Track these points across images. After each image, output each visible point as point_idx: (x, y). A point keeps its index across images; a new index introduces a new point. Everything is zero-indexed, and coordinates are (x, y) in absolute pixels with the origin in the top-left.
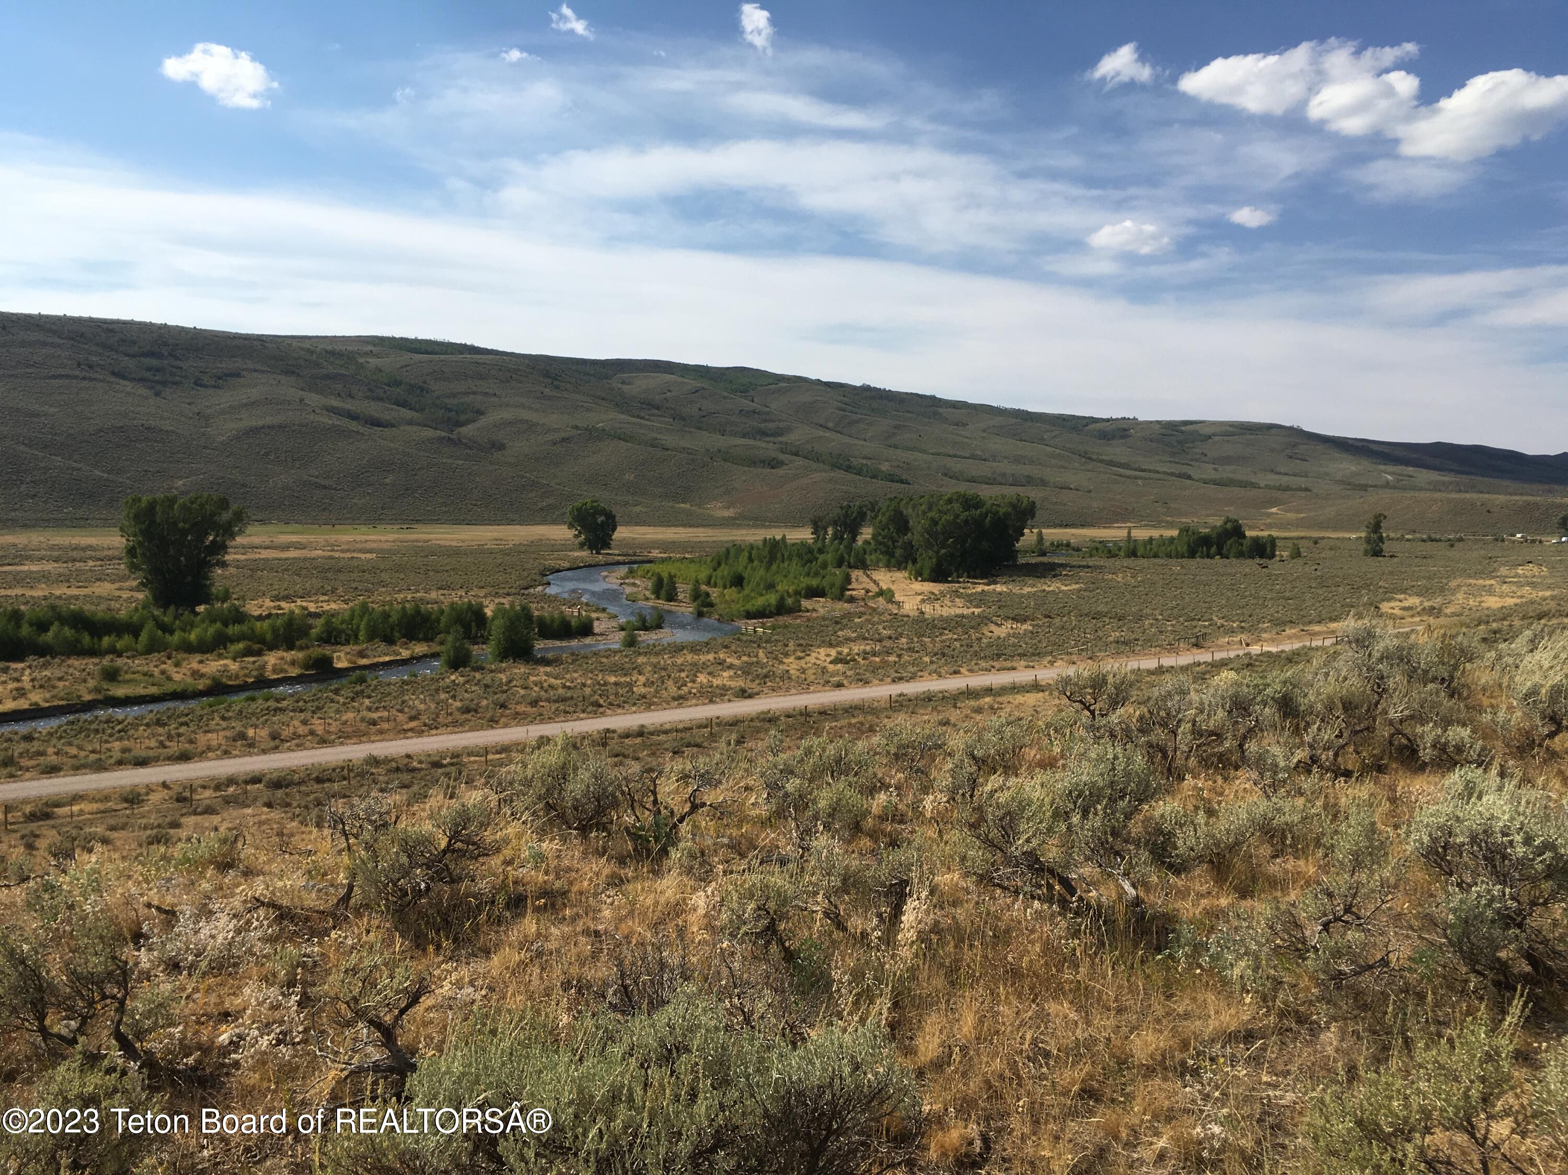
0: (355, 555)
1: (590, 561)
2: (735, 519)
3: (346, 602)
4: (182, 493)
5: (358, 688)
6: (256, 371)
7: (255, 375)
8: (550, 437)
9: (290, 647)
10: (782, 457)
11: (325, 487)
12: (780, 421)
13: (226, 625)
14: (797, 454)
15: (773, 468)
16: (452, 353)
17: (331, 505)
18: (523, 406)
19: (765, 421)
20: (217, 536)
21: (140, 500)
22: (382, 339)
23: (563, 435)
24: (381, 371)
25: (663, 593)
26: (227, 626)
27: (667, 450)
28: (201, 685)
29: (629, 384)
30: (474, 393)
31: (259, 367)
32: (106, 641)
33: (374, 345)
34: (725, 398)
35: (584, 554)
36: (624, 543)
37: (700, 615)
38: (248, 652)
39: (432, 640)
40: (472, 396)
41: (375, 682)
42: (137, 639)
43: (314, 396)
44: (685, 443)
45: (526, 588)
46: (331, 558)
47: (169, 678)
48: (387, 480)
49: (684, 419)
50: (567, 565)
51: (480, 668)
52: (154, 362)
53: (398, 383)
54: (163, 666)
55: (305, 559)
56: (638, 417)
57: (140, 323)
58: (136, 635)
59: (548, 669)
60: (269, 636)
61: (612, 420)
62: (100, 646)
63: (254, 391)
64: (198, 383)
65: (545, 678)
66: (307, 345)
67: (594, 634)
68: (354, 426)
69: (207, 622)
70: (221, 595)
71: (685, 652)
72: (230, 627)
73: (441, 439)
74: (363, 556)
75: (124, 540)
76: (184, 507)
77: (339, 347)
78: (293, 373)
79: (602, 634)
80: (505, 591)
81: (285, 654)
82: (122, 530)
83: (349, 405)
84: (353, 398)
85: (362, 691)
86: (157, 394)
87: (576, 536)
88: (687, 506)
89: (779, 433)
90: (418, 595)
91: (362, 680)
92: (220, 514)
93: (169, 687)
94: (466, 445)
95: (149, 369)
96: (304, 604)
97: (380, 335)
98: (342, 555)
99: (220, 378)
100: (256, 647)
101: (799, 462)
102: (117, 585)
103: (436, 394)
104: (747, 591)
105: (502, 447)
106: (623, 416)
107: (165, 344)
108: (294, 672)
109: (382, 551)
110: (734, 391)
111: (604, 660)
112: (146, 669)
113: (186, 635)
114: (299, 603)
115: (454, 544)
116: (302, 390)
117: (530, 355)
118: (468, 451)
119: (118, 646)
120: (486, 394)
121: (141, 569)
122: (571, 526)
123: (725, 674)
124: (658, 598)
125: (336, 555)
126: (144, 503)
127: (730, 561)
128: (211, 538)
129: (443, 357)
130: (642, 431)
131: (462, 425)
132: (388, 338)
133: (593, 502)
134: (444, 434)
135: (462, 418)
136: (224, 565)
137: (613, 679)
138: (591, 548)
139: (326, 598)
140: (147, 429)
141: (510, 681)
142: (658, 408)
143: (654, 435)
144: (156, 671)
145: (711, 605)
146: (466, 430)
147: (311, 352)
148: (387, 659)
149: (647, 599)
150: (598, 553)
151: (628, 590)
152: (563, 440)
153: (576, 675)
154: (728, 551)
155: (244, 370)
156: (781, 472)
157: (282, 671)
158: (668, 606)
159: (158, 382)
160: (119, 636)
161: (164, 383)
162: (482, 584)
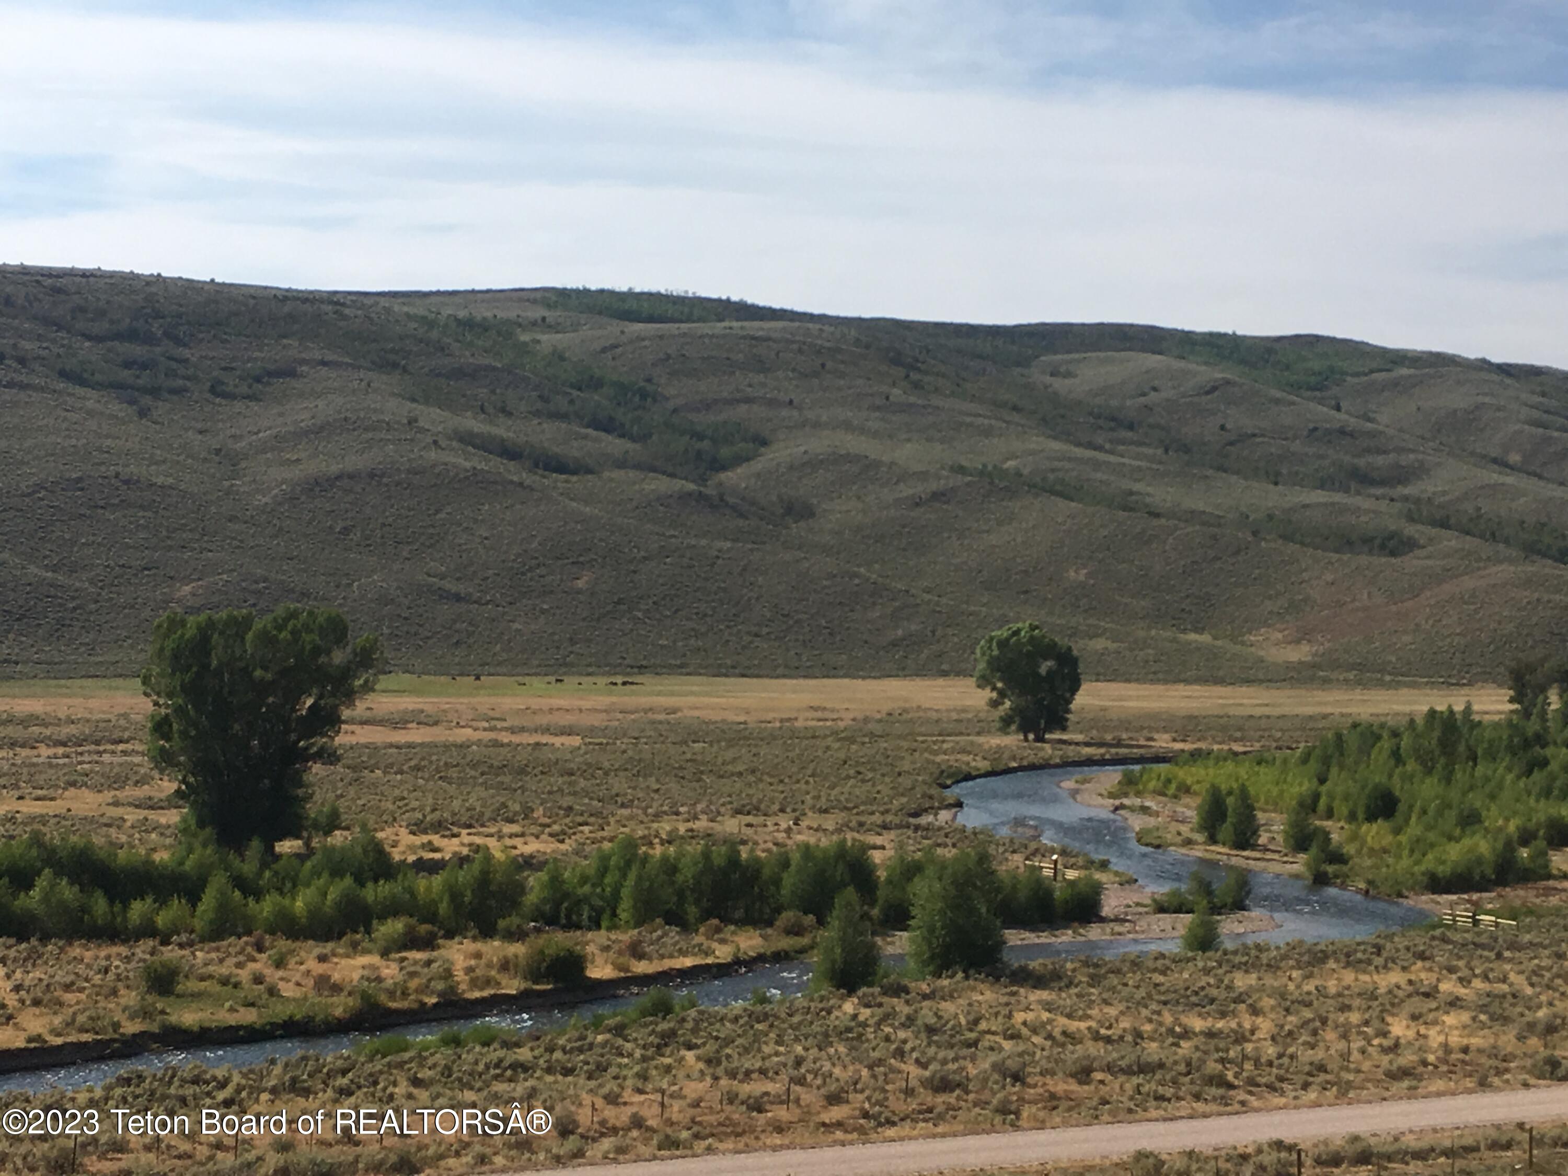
0: (544, 739)
1: (1030, 756)
2: (1314, 666)
3: (559, 837)
4: (190, 611)
5: (664, 1026)
6: (324, 363)
7: (324, 371)
8: (905, 491)
9: (487, 932)
10: (1411, 530)
11: (458, 598)
12: (1400, 450)
13: (360, 881)
14: (1444, 524)
15: (1393, 554)
16: (700, 320)
17: (470, 634)
18: (847, 426)
19: (1368, 451)
20: (321, 697)
21: (183, 623)
22: (563, 293)
23: (934, 486)
24: (562, 358)
25: (1226, 830)
26: (363, 885)
27: (1157, 515)
28: (340, 1007)
29: (1069, 375)
30: (748, 400)
31: (330, 356)
32: (138, 909)
33: (549, 306)
34: (1277, 401)
35: (1012, 741)
36: (1099, 721)
37: (1320, 880)
38: (411, 941)
39: (770, 923)
40: (744, 407)
41: (693, 1013)
42: (194, 906)
43: (435, 412)
44: (1196, 501)
45: (916, 815)
46: (496, 744)
47: (272, 992)
48: (580, 584)
49: (1186, 449)
50: (984, 765)
51: (899, 990)
52: (138, 351)
53: (596, 384)
54: (251, 966)
55: (447, 747)
56: (1091, 446)
57: (112, 275)
58: (194, 898)
59: (1045, 995)
60: (444, 908)
61: (1033, 453)
62: (125, 919)
63: (321, 403)
64: (216, 390)
65: (1045, 1016)
66: (419, 310)
67: (1103, 920)
68: (514, 472)
69: (325, 876)
70: (323, 820)
71: (1331, 964)
72: (370, 885)
73: (684, 497)
74: (557, 741)
75: (150, 707)
76: (266, 639)
77: (483, 312)
78: (395, 365)
79: (1117, 920)
80: (877, 818)
81: (479, 946)
82: (146, 681)
83: (502, 430)
84: (509, 414)
85: (673, 1033)
86: (143, 413)
87: (994, 704)
88: (1205, 638)
89: (1402, 476)
90: (696, 825)
91: (663, 1008)
92: (328, 652)
93: (280, 1012)
94: (734, 508)
95: (128, 364)
96: (478, 840)
97: (559, 285)
98: (516, 739)
99: (258, 380)
100: (424, 928)
101: (1451, 541)
102: (108, 796)
103: (671, 405)
104: (1414, 829)
105: (805, 512)
106: (1056, 446)
107: (158, 315)
108: (512, 986)
109: (588, 732)
110: (1295, 387)
111: (1158, 978)
112: (224, 970)
113: (287, 902)
114: (467, 839)
115: (732, 717)
116: (414, 400)
117: (860, 320)
118: (741, 522)
119: (161, 920)
120: (772, 403)
121: (178, 764)
122: (984, 682)
123: (1450, 1019)
124: (1213, 840)
125: (505, 738)
126: (190, 632)
127: (1349, 761)
128: (309, 702)
129: (684, 326)
130: (1099, 475)
131: (724, 468)
132: (577, 291)
133: (1033, 628)
134: (691, 487)
135: (725, 452)
136: (330, 757)
137: (1198, 1024)
138: (1024, 729)
139: (515, 828)
140: (127, 482)
141: (976, 1022)
142: (1131, 427)
143: (1126, 484)
144: (244, 975)
145: (1338, 858)
146: (737, 477)
147: (431, 324)
148: (688, 962)
149: (1188, 842)
150: (1040, 739)
151: (1137, 823)
152: (937, 496)
153: (1112, 1011)
154: (1339, 737)
155: (304, 362)
156: (1411, 562)
157: (488, 982)
158: (1240, 859)
159: (145, 391)
160: (162, 901)
161: (154, 392)
162: (823, 803)
